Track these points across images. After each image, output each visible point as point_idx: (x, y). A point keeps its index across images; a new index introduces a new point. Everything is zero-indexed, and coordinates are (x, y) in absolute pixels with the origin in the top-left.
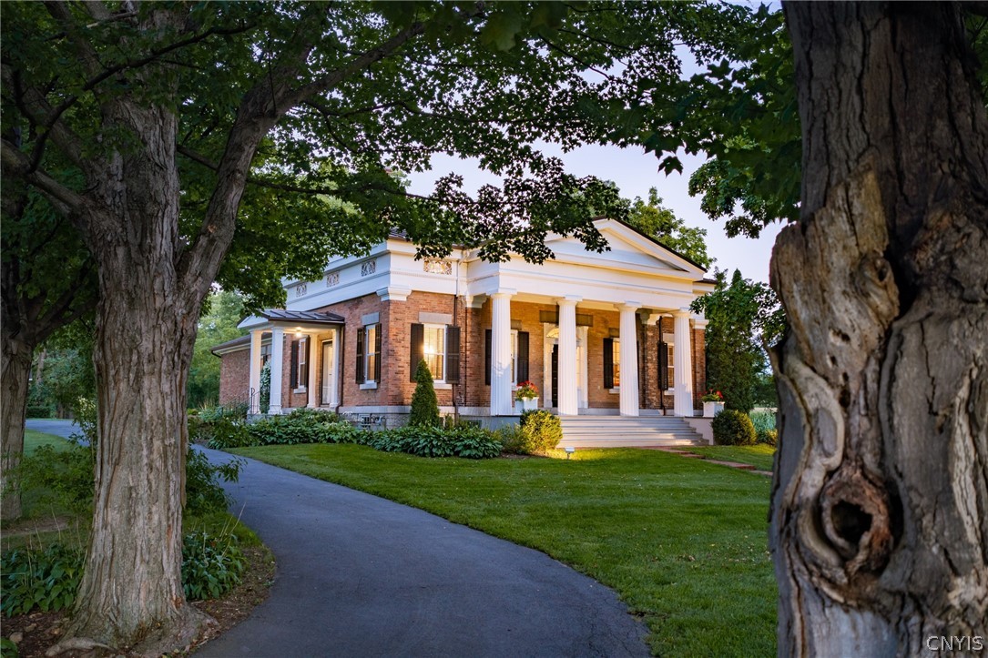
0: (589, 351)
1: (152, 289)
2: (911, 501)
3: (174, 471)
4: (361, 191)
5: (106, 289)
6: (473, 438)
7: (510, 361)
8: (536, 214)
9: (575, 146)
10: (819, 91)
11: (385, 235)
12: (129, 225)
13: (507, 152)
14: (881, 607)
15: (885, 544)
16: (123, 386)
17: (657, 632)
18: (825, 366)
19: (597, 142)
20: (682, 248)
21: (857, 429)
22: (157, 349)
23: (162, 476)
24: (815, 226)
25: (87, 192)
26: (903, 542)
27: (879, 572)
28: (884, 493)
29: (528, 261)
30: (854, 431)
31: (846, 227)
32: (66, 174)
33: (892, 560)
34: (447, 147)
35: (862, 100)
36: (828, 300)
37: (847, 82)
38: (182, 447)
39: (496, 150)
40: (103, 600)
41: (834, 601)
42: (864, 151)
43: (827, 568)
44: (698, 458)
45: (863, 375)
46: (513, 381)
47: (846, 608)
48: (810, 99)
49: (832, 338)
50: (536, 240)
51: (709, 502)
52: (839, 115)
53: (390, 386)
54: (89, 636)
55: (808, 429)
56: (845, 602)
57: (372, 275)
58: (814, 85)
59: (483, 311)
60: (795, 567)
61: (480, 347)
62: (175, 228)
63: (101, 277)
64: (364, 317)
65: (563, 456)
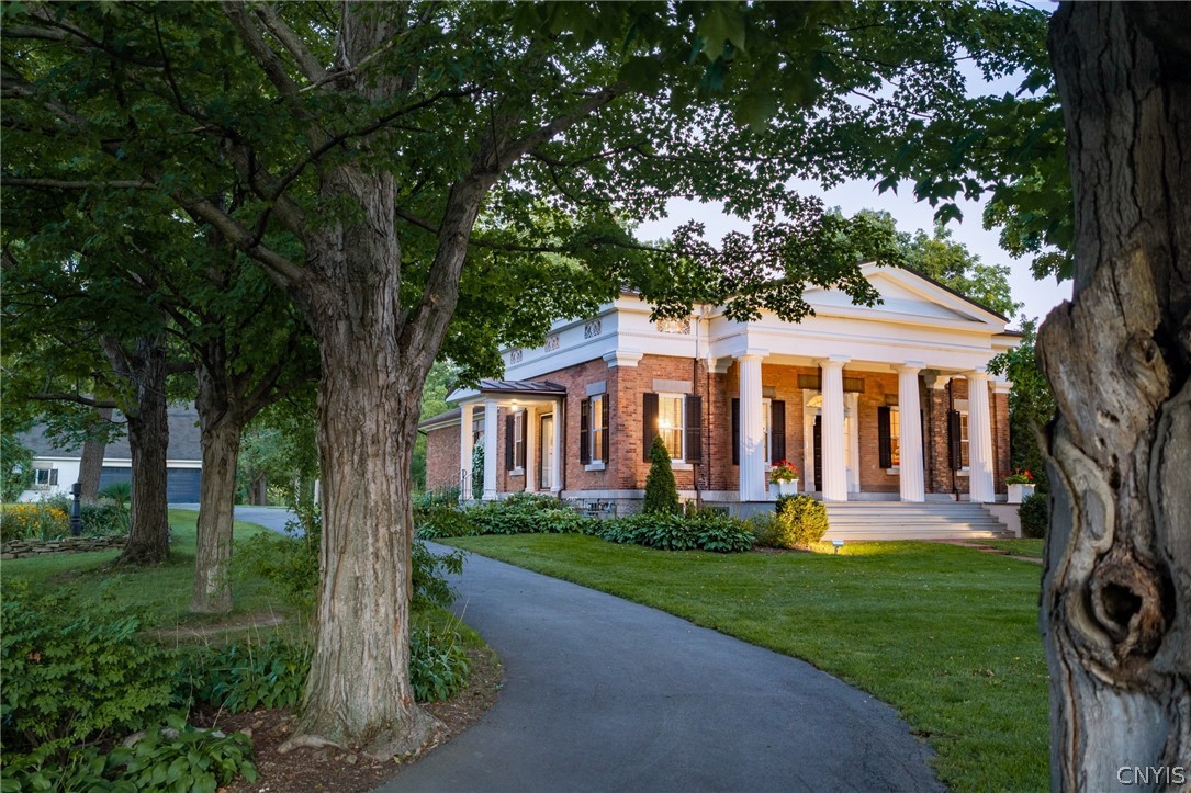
0: (860, 423)
1: (375, 365)
2: (1181, 583)
3: (400, 561)
4: (589, 245)
5: (328, 367)
6: (720, 528)
7: (762, 436)
8: (792, 263)
9: (837, 182)
10: (1089, 163)
11: (616, 294)
12: (350, 298)
13: (756, 193)
14: (1152, 689)
15: (1156, 626)
16: (347, 469)
17: (946, 755)
18: (1094, 447)
19: (865, 177)
20: (979, 291)
21: (1128, 511)
22: (381, 429)
23: (389, 566)
24: (1081, 306)
25: (310, 263)
26: (1175, 624)
27: (1151, 655)
28: (1155, 576)
29: (783, 319)
30: (1124, 513)
31: (1114, 307)
32: (276, 241)
33: (1163, 643)
34: (685, 191)
35: (1134, 173)
36: (1095, 381)
37: (1118, 153)
38: (408, 535)
39: (743, 191)
40: (332, 696)
41: (1105, 684)
42: (1136, 225)
43: (1096, 650)
44: (1002, 553)
45: (1132, 456)
46: (767, 460)
47: (1117, 690)
48: (1080, 170)
49: (1100, 419)
50: (791, 294)
51: (1014, 607)
52: (1110, 189)
53: (620, 466)
54: (321, 734)
55: (1076, 511)
56: (1115, 684)
57: (598, 336)
58: (1084, 156)
59: (728, 376)
60: (1065, 650)
61: (725, 419)
62: (396, 299)
63: (322, 353)
64: (588, 386)
65: (830, 550)
